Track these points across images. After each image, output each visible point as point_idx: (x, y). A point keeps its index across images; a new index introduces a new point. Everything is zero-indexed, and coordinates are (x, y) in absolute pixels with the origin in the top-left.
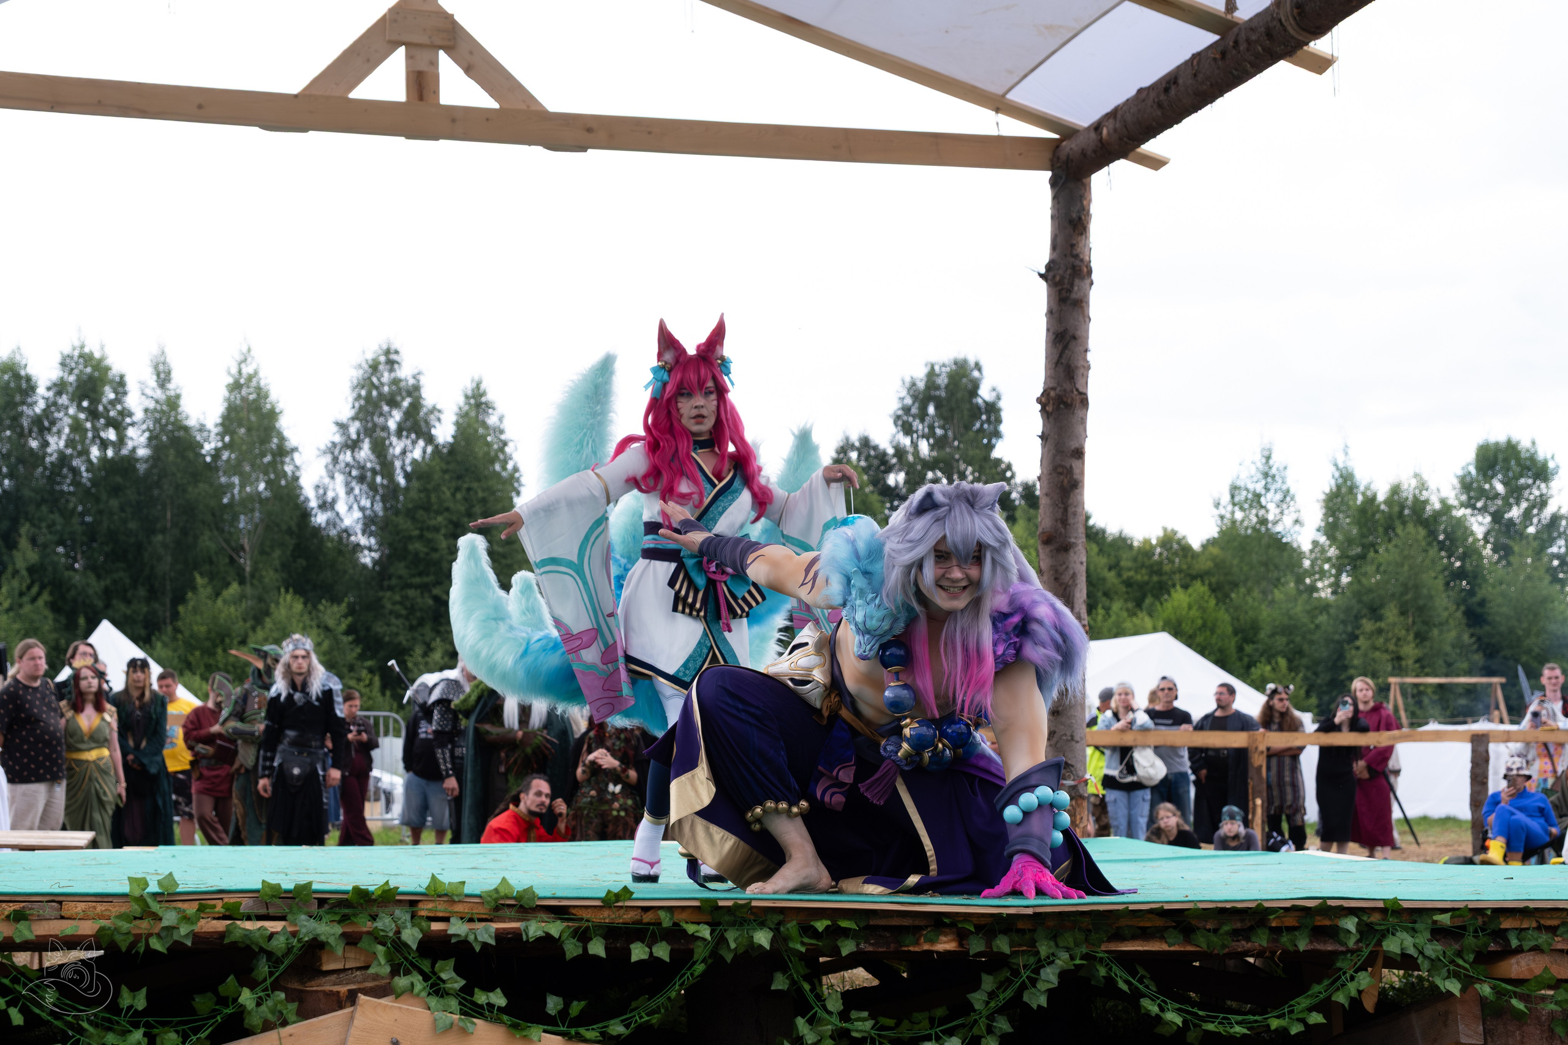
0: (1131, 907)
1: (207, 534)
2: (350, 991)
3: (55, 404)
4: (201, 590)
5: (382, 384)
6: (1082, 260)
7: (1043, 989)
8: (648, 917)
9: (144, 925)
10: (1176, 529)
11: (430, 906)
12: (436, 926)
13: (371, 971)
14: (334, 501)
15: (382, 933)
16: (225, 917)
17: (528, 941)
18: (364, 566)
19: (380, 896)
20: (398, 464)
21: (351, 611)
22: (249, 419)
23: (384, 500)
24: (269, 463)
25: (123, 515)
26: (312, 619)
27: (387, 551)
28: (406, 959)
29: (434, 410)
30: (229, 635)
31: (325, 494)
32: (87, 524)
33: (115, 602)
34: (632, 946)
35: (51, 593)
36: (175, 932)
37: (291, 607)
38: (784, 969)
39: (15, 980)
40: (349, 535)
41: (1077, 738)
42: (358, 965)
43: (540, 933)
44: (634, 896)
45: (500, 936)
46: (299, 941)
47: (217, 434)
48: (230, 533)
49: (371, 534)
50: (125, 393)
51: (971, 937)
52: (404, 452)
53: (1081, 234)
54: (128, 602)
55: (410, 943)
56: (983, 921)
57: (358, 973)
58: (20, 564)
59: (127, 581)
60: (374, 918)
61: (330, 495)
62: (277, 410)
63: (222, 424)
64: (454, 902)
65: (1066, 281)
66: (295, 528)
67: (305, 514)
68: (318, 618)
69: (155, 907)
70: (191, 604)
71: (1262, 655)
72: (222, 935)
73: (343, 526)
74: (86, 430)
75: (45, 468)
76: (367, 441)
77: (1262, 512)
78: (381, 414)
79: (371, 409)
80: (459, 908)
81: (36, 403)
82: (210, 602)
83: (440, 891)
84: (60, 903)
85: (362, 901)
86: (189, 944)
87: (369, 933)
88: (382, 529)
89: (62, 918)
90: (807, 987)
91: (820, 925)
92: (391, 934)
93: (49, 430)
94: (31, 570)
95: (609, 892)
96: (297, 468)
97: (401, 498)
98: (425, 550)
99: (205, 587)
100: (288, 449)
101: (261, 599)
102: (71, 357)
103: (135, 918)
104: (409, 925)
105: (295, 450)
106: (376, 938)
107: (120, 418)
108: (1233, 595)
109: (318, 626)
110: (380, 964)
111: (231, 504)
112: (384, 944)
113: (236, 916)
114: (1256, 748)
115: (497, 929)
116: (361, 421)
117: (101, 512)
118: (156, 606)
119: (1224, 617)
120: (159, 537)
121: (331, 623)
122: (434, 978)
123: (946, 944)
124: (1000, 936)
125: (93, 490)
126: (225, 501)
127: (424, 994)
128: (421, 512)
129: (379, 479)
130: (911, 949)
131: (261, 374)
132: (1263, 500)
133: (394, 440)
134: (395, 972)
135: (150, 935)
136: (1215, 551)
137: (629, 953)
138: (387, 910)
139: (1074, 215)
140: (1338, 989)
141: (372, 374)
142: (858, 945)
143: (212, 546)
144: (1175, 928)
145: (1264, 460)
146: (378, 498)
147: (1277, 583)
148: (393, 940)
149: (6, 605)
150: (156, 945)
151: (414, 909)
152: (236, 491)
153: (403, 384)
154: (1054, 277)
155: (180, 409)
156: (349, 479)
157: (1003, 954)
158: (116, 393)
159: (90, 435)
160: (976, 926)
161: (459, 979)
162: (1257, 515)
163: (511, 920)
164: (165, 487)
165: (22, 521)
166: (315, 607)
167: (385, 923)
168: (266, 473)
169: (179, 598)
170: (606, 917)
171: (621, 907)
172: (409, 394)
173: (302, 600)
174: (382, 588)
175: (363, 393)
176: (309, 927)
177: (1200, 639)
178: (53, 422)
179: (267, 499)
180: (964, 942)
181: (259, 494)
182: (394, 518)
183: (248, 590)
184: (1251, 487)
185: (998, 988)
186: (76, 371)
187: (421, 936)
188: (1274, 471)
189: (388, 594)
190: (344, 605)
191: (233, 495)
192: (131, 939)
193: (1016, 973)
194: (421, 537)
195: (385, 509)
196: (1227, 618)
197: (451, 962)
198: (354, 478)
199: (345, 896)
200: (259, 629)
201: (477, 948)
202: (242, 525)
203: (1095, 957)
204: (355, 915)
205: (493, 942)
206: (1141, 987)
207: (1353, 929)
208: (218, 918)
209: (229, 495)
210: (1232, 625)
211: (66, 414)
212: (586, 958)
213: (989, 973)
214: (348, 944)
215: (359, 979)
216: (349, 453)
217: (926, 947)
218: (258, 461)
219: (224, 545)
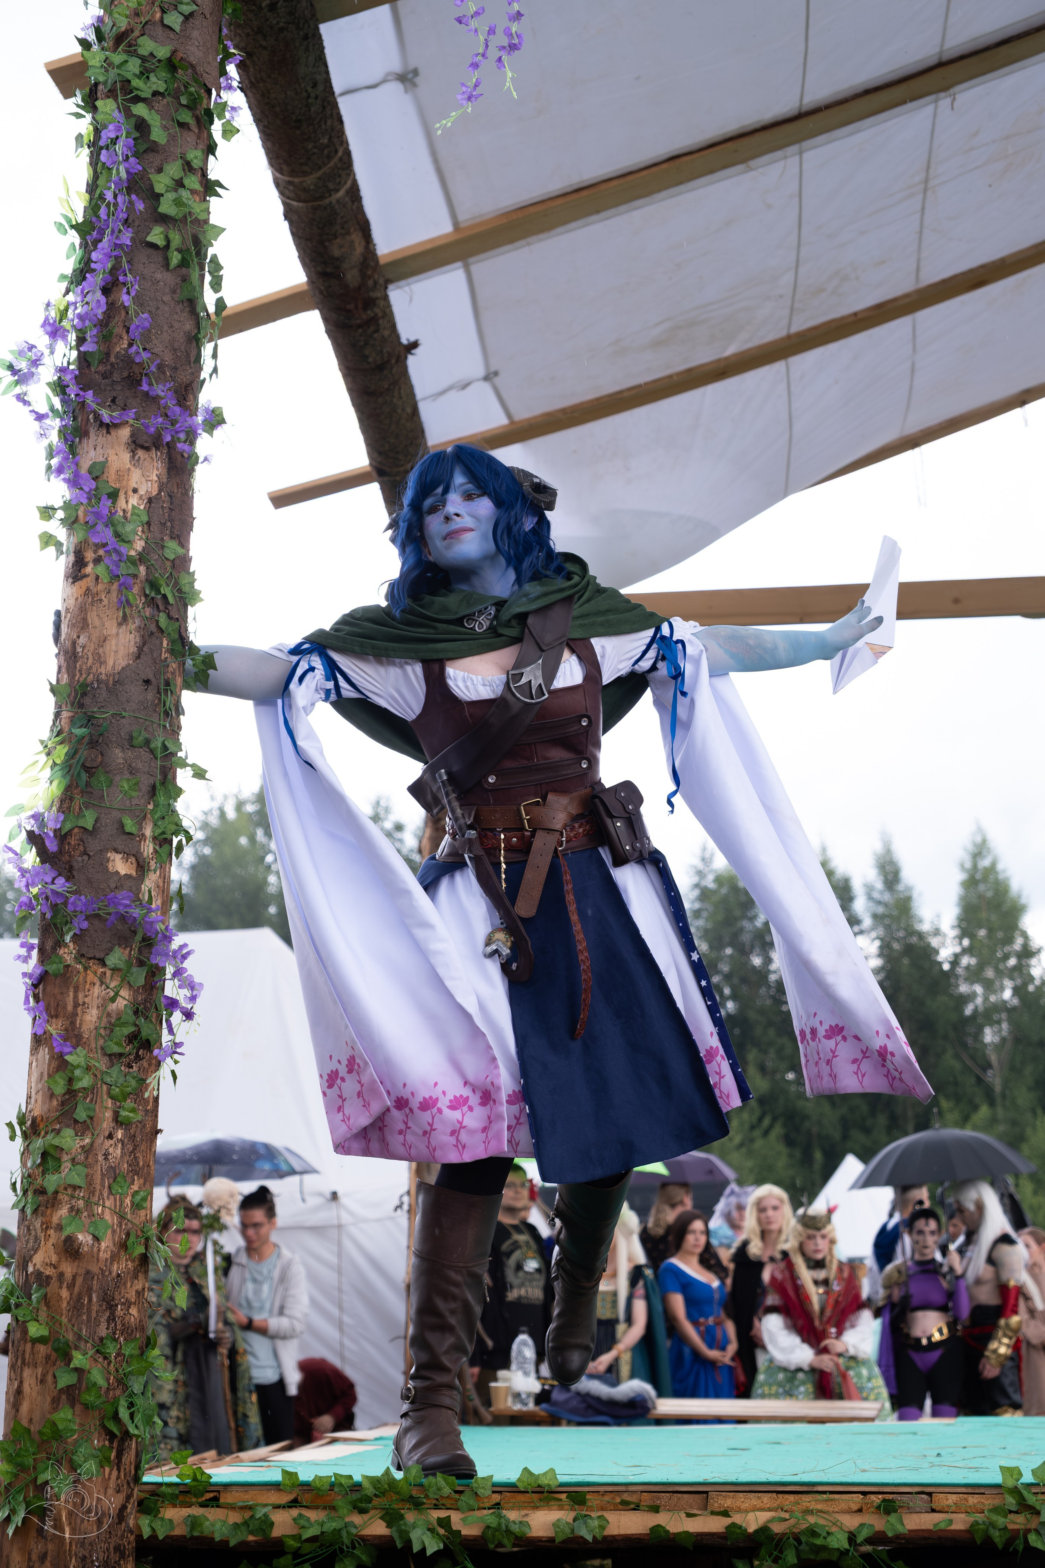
1: (950, 1050)
4: (949, 1113)
9: (1022, 1520)
22: (990, 918)
24: (1014, 966)
33: (854, 1130)
35: (785, 1125)
47: (954, 938)
48: (975, 1048)
50: (853, 900)
54: (867, 1131)
62: (1019, 907)
63: (959, 926)
69: (1031, 1500)
82: (958, 1127)
84: (931, 1494)
89: (935, 1511)
94: (763, 1099)
99: (951, 1109)
100: (1034, 949)
101: (1016, 1123)
103: (1011, 1512)
111: (975, 1015)
126: (968, 1010)
131: (1000, 867)
135: (1024, 1529)
143: (957, 1065)
150: (1037, 1542)
152: (979, 1000)
155: (913, 913)
164: (902, 1000)
165: (750, 1045)
168: (1012, 978)
179: (1014, 1009)
181: (1005, 1002)
183: (1000, 1111)
191: (976, 1005)
192: (1009, 1534)
202: (988, 1039)
209: (971, 1006)
218: (1001, 967)
219: (969, 1063)
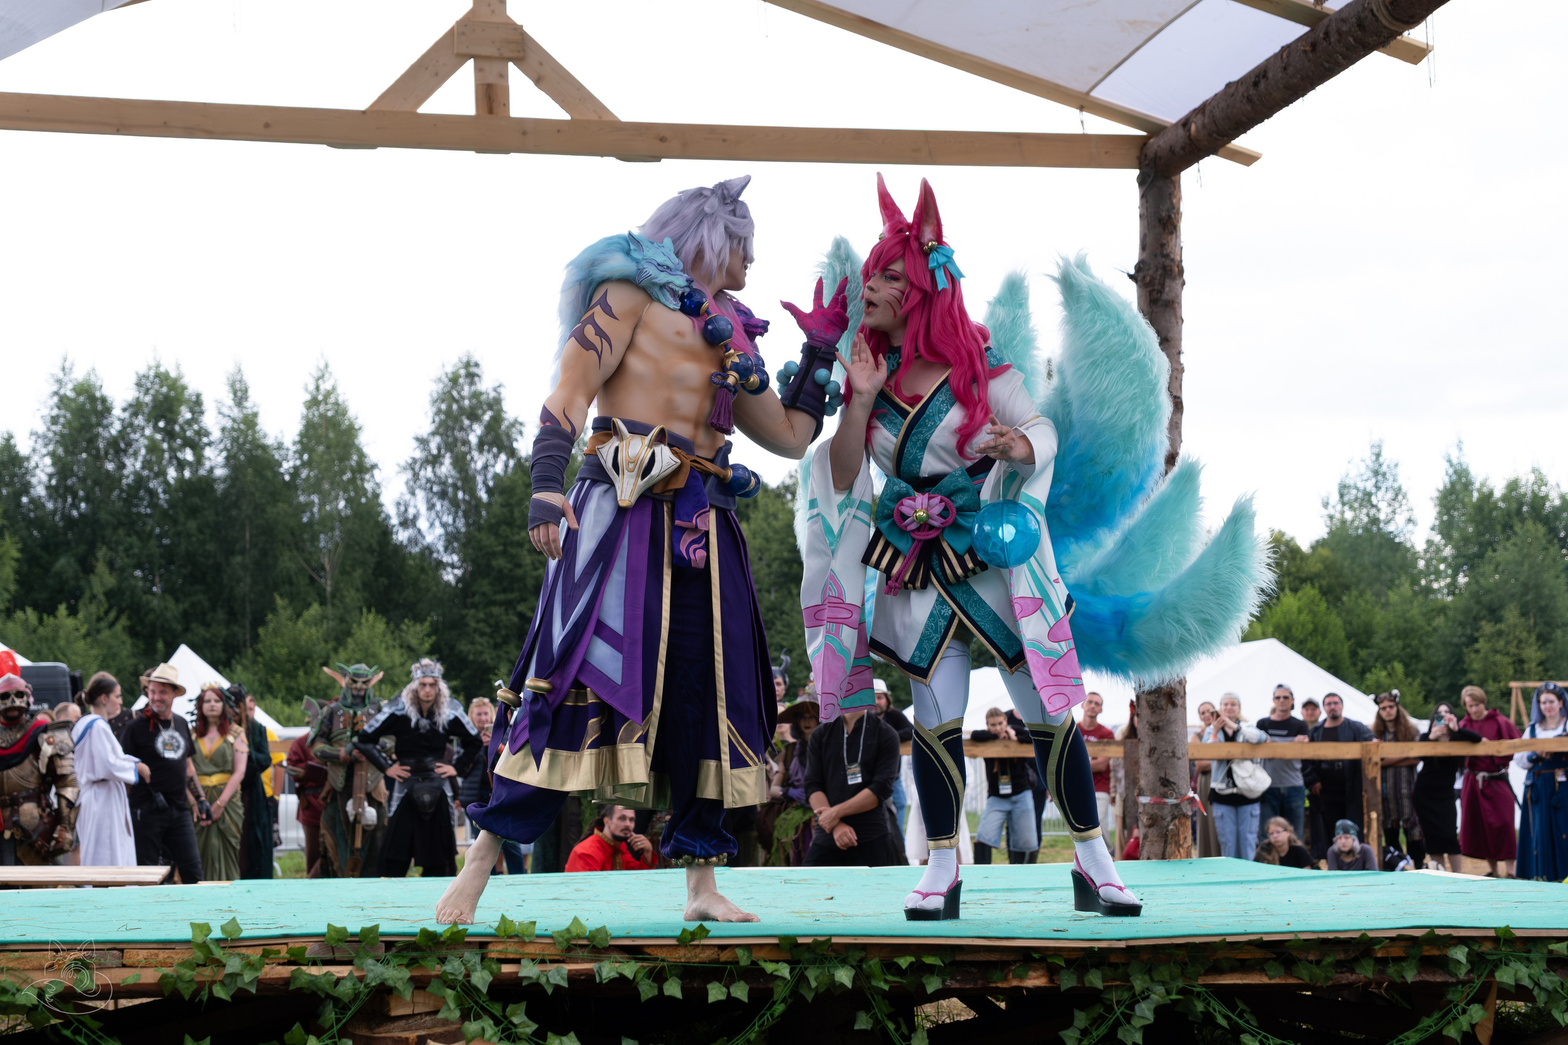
0: (1229, 939)
1: (287, 554)
2: (419, 1037)
3: (131, 425)
4: (281, 611)
5: (463, 398)
6: (1173, 260)
7: (1138, 1026)
8: (725, 956)
9: (207, 973)
10: (1283, 530)
11: (500, 947)
12: (506, 969)
13: (440, 1016)
14: (416, 517)
15: (451, 977)
16: (290, 963)
17: (601, 982)
18: (448, 584)
19: (449, 938)
20: (480, 479)
21: (435, 630)
22: (327, 436)
23: (466, 516)
24: (349, 480)
25: (201, 537)
26: (394, 639)
27: (470, 568)
28: (477, 1003)
29: (515, 423)
30: (310, 657)
31: (406, 511)
32: (166, 546)
33: (194, 625)
34: (709, 986)
35: (130, 618)
36: (239, 979)
37: (373, 627)
38: (867, 1007)
39: (77, 1032)
40: (431, 553)
41: (1179, 754)
42: (427, 1010)
43: (614, 975)
44: (710, 934)
45: (572, 977)
46: (366, 986)
47: (295, 452)
48: (310, 553)
49: (453, 552)
50: (202, 413)
51: (1062, 972)
52: (486, 467)
53: (1172, 233)
54: (207, 625)
55: (480, 986)
56: (1074, 955)
57: (428, 1018)
58: (98, 589)
59: (206, 604)
60: (443, 961)
61: (411, 511)
62: (357, 427)
63: (300, 442)
64: (524, 943)
65: (1157, 282)
66: (375, 547)
67: (386, 532)
68: (401, 637)
69: (218, 953)
70: (271, 626)
71: (1376, 660)
72: (287, 981)
73: (425, 543)
74: (163, 451)
75: (122, 491)
76: (448, 455)
77: (1373, 511)
78: (462, 429)
79: (450, 423)
80: (531, 949)
81: (112, 424)
82: (289, 623)
83: (510, 931)
84: (122, 950)
85: (430, 944)
86: (253, 990)
87: (437, 977)
88: (464, 546)
89: (124, 966)
90: (891, 1026)
91: (904, 962)
92: (460, 978)
93: (125, 451)
94: (109, 594)
95: (684, 930)
96: (378, 485)
97: (484, 513)
98: (509, 566)
99: (284, 608)
100: (368, 466)
101: (342, 620)
102: (146, 377)
103: (198, 965)
104: (479, 967)
105: (374, 466)
106: (445, 982)
107: (197, 438)
108: (1345, 598)
109: (401, 647)
110: (449, 1009)
111: (311, 523)
112: (453, 988)
113: (301, 961)
114: (1370, 759)
115: (570, 971)
116: (441, 435)
117: (178, 534)
118: (236, 628)
119: (1335, 622)
120: (238, 559)
121: (414, 642)
122: (506, 1022)
123: (1035, 980)
124: (1093, 971)
125: (171, 512)
126: (305, 520)
127: (495, 1039)
128: (504, 527)
129: (460, 495)
130: (1000, 985)
131: (339, 390)
132: (1374, 500)
133: (475, 454)
134: (465, 1017)
135: (213, 982)
136: (1325, 552)
137: (706, 994)
138: (456, 952)
139: (1164, 214)
140: (1449, 1023)
141: (452, 388)
142: (943, 982)
143: (292, 566)
144: (1275, 960)
145: (1374, 458)
146: (460, 514)
147: (1391, 584)
148: (463, 984)
149: (83, 630)
150: (220, 992)
151: (484, 951)
152: (315, 510)
153: (483, 398)
154: (1144, 277)
155: (258, 428)
156: (431, 495)
157: (1095, 990)
158: (192, 411)
159: (167, 455)
160: (1067, 961)
161: (530, 1023)
162: (1368, 515)
163: (584, 961)
164: (244, 507)
165: (99, 545)
166: (397, 626)
167: (454, 967)
168: (346, 491)
169: (259, 620)
170: (682, 956)
171: (698, 946)
172: (490, 406)
173: (384, 620)
174: (465, 606)
175: (443, 407)
176: (376, 971)
177: (1311, 644)
178: (129, 444)
179: (347, 517)
180: (1055, 978)
181: (339, 511)
182: (476, 533)
183: (330, 611)
184: (1361, 485)
185: (1091, 1025)
186: (152, 392)
187: (491, 979)
188: (1384, 468)
189: (472, 612)
190: (427, 624)
191: (312, 514)
192: (195, 986)
193: (1110, 1009)
194: (504, 552)
195: (467, 525)
196: (1339, 622)
197: (523, 1006)
198: (435, 494)
199: (413, 939)
200: (341, 650)
201: (550, 991)
202: (322, 544)
203: (1192, 992)
204: (424, 958)
205: (565, 984)
206: (1240, 1022)
207: (1463, 960)
208: (283, 964)
209: (308, 514)
210: (1345, 629)
211: (143, 435)
212: (661, 999)
213: (1082, 1009)
214: (416, 988)
215: (429, 1024)
216: (429, 469)
217: (1015, 983)
218: (338, 479)
219: (305, 565)
